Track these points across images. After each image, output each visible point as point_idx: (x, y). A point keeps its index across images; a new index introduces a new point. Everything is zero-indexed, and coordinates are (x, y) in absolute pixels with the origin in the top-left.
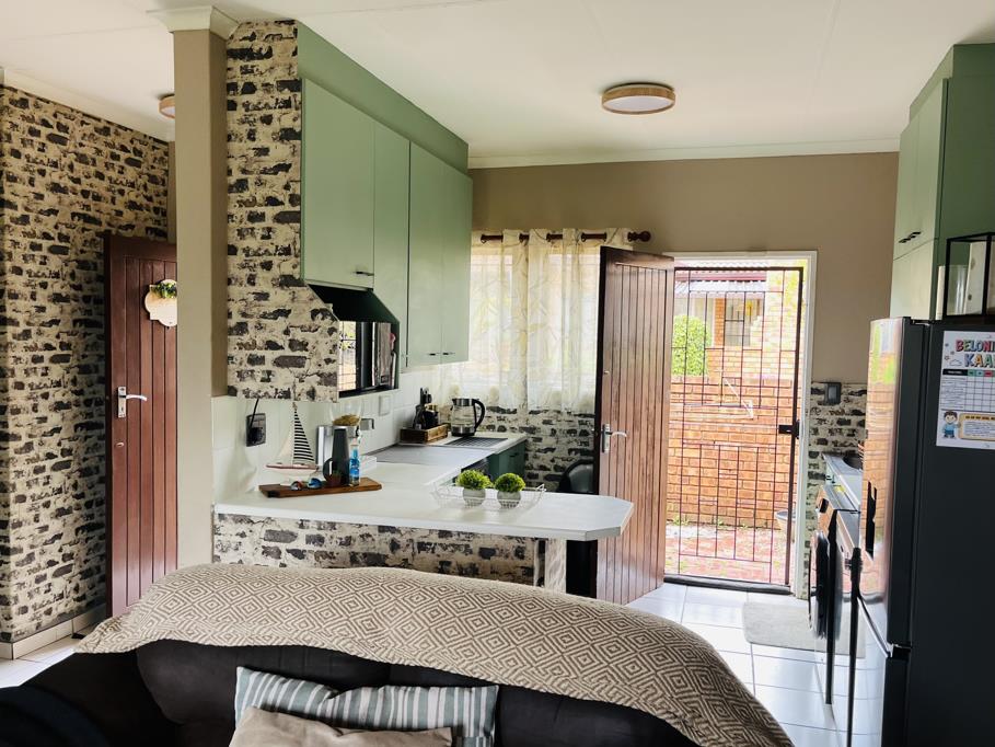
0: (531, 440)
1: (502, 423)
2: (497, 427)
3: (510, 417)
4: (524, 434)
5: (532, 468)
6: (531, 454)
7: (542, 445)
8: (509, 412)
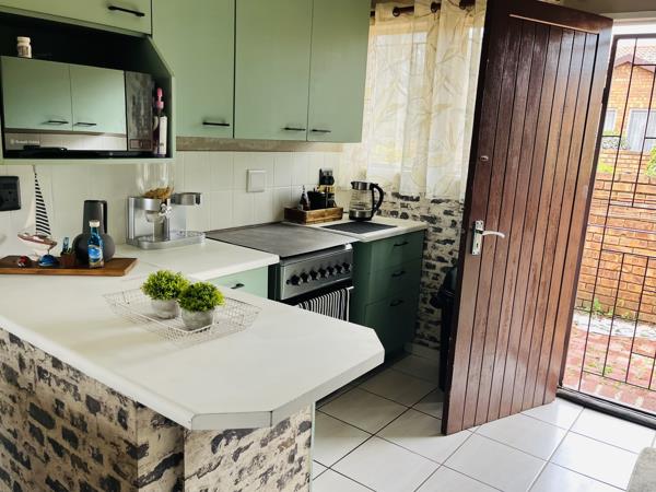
0: (431, 230)
1: (405, 210)
2: (400, 213)
3: (413, 204)
4: (425, 223)
5: (430, 257)
6: (430, 244)
7: (442, 236)
8: (412, 199)
